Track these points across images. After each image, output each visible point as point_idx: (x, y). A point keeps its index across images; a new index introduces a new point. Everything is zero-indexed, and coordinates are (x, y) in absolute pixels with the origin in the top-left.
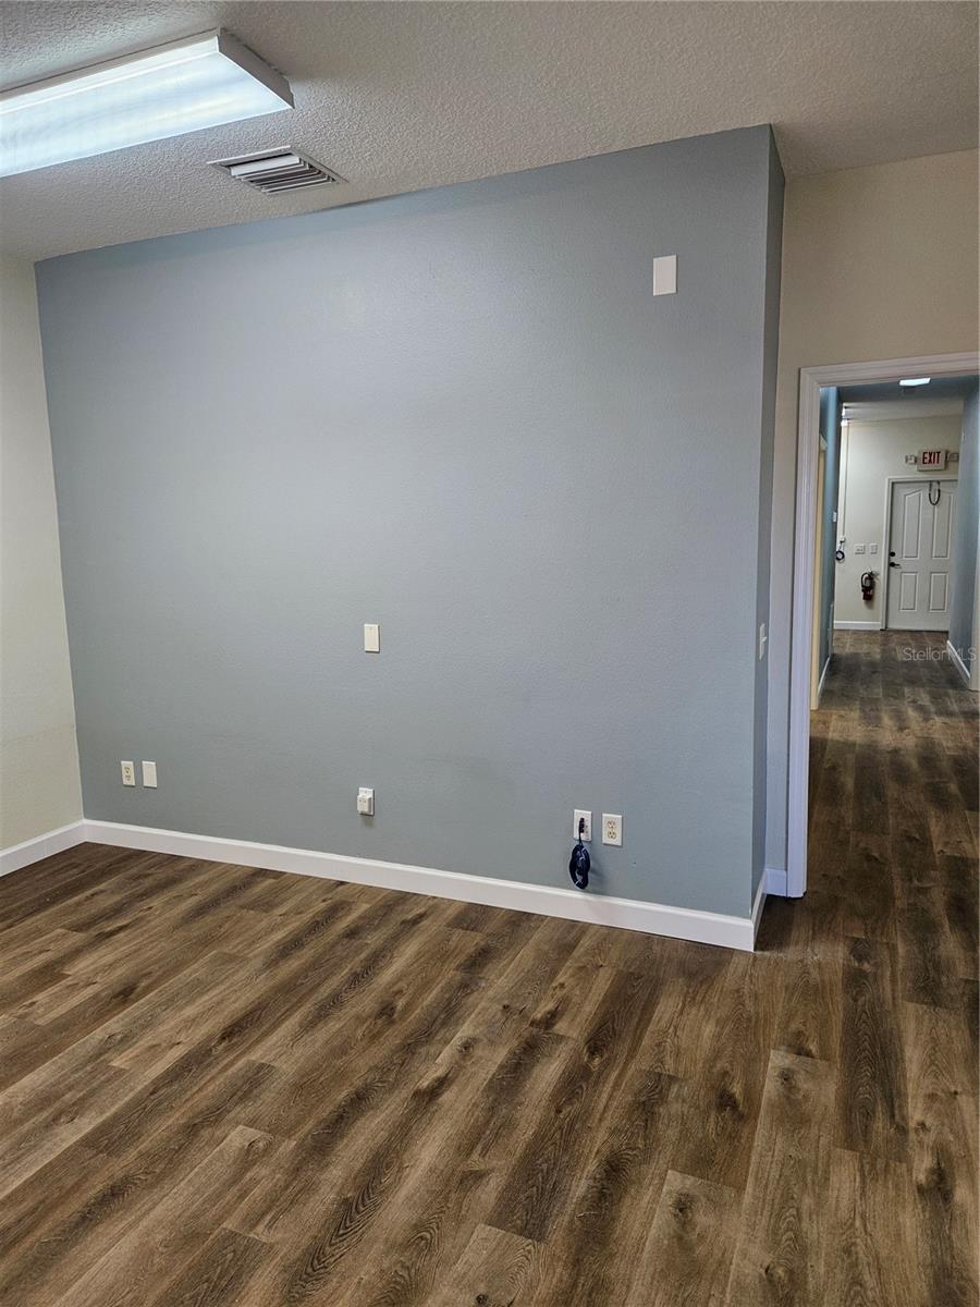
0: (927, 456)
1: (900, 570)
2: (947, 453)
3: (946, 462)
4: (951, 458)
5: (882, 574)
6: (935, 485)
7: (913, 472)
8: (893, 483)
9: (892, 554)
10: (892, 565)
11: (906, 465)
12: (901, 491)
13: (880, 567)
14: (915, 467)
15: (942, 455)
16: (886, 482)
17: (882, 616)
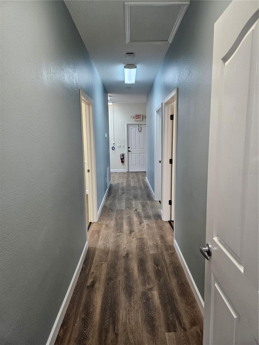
0: (137, 116)
1: (131, 153)
3: (142, 118)
4: (144, 117)
5: (126, 154)
6: (140, 125)
7: (133, 121)
8: (128, 125)
9: (129, 148)
10: (129, 151)
11: (131, 119)
12: (130, 127)
13: (125, 152)
14: (134, 120)
15: (141, 116)
16: (126, 124)
17: (127, 167)
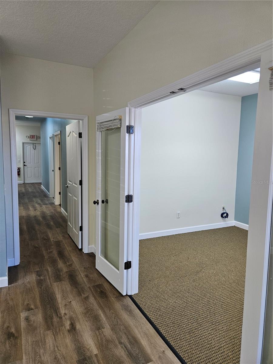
0: (31, 136)
1: (27, 167)
2: (37, 136)
3: (37, 138)
4: (38, 138)
5: (22, 168)
6: (34, 144)
7: (28, 140)
8: (23, 143)
9: (24, 162)
10: (25, 165)
11: (26, 138)
12: (26, 145)
13: (21, 166)
15: (35, 137)
16: (21, 142)
17: (23, 180)
